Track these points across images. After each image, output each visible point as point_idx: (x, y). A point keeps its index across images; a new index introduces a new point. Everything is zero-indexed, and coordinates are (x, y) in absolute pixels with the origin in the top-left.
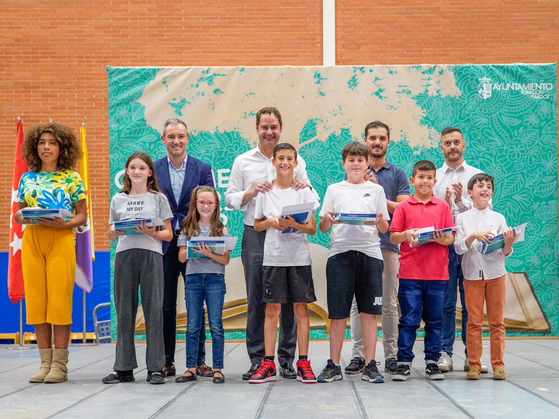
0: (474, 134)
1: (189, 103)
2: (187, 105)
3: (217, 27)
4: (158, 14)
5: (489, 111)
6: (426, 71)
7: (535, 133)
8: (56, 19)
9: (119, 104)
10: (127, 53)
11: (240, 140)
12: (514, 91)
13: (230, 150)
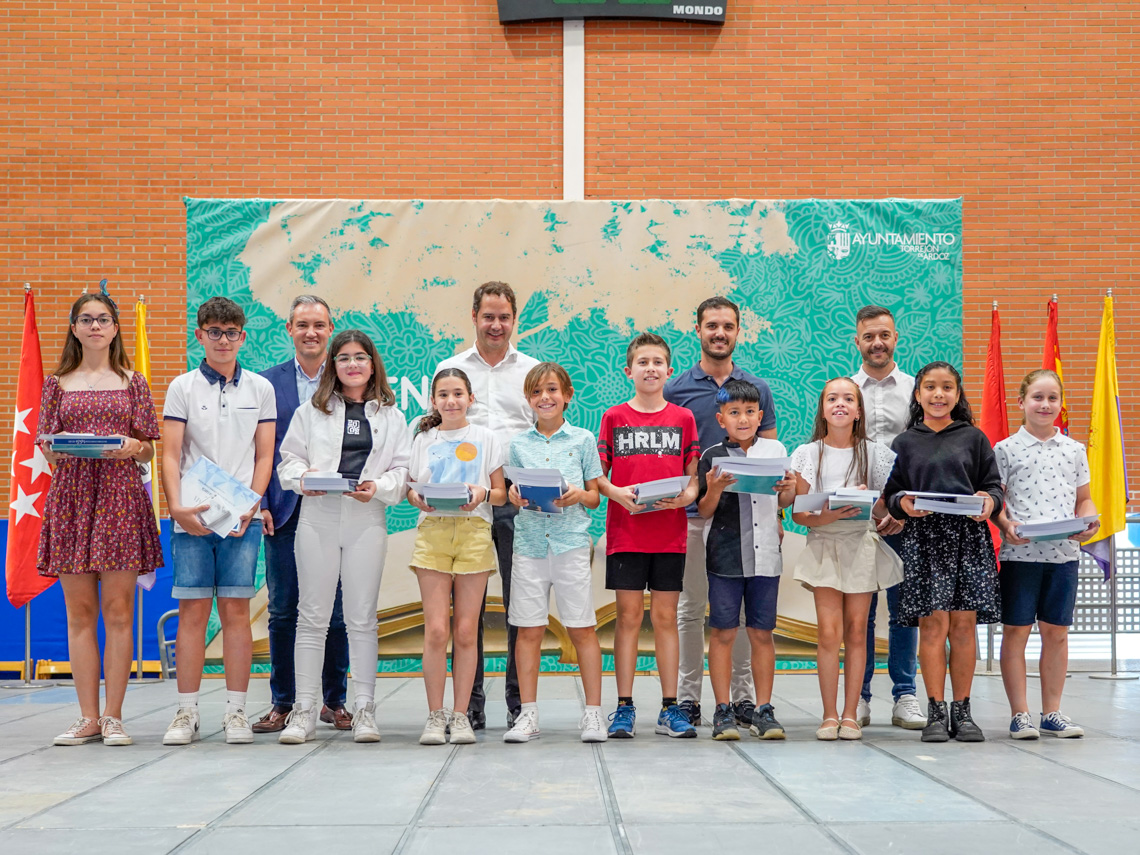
0: (820, 319)
1: (328, 262)
2: (323, 266)
3: (380, 133)
4: (277, 110)
5: (845, 280)
6: (737, 211)
7: (925, 318)
8: (99, 116)
9: (205, 264)
10: (224, 176)
11: (415, 328)
12: (890, 246)
13: (398, 344)
